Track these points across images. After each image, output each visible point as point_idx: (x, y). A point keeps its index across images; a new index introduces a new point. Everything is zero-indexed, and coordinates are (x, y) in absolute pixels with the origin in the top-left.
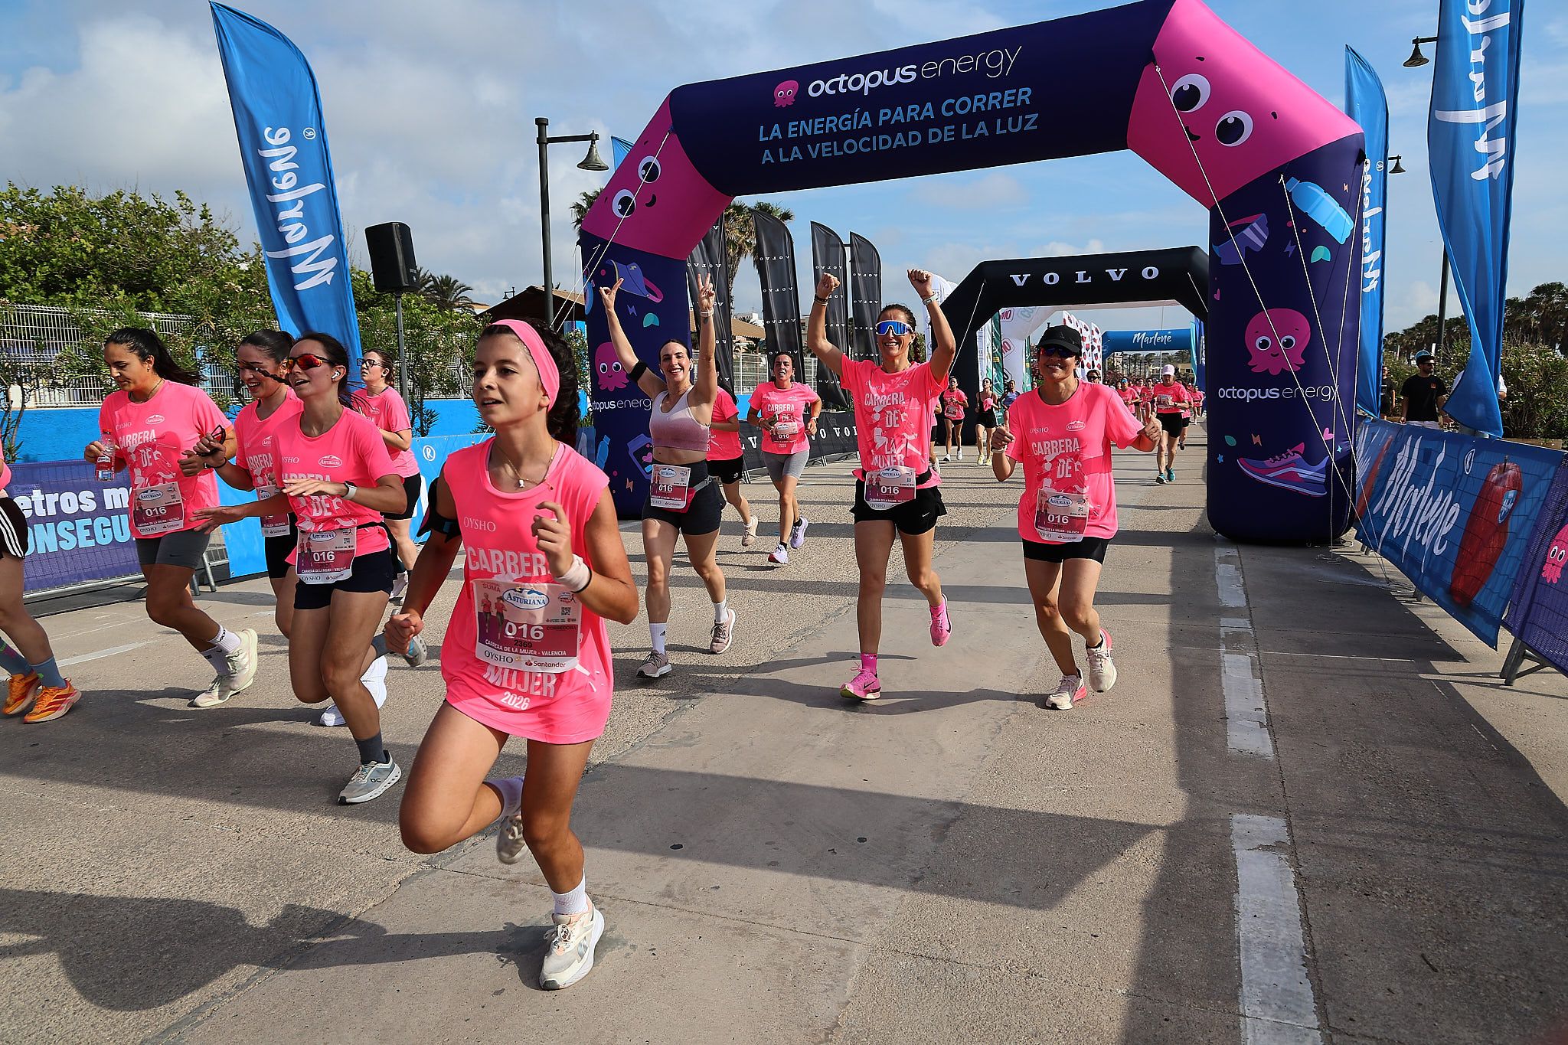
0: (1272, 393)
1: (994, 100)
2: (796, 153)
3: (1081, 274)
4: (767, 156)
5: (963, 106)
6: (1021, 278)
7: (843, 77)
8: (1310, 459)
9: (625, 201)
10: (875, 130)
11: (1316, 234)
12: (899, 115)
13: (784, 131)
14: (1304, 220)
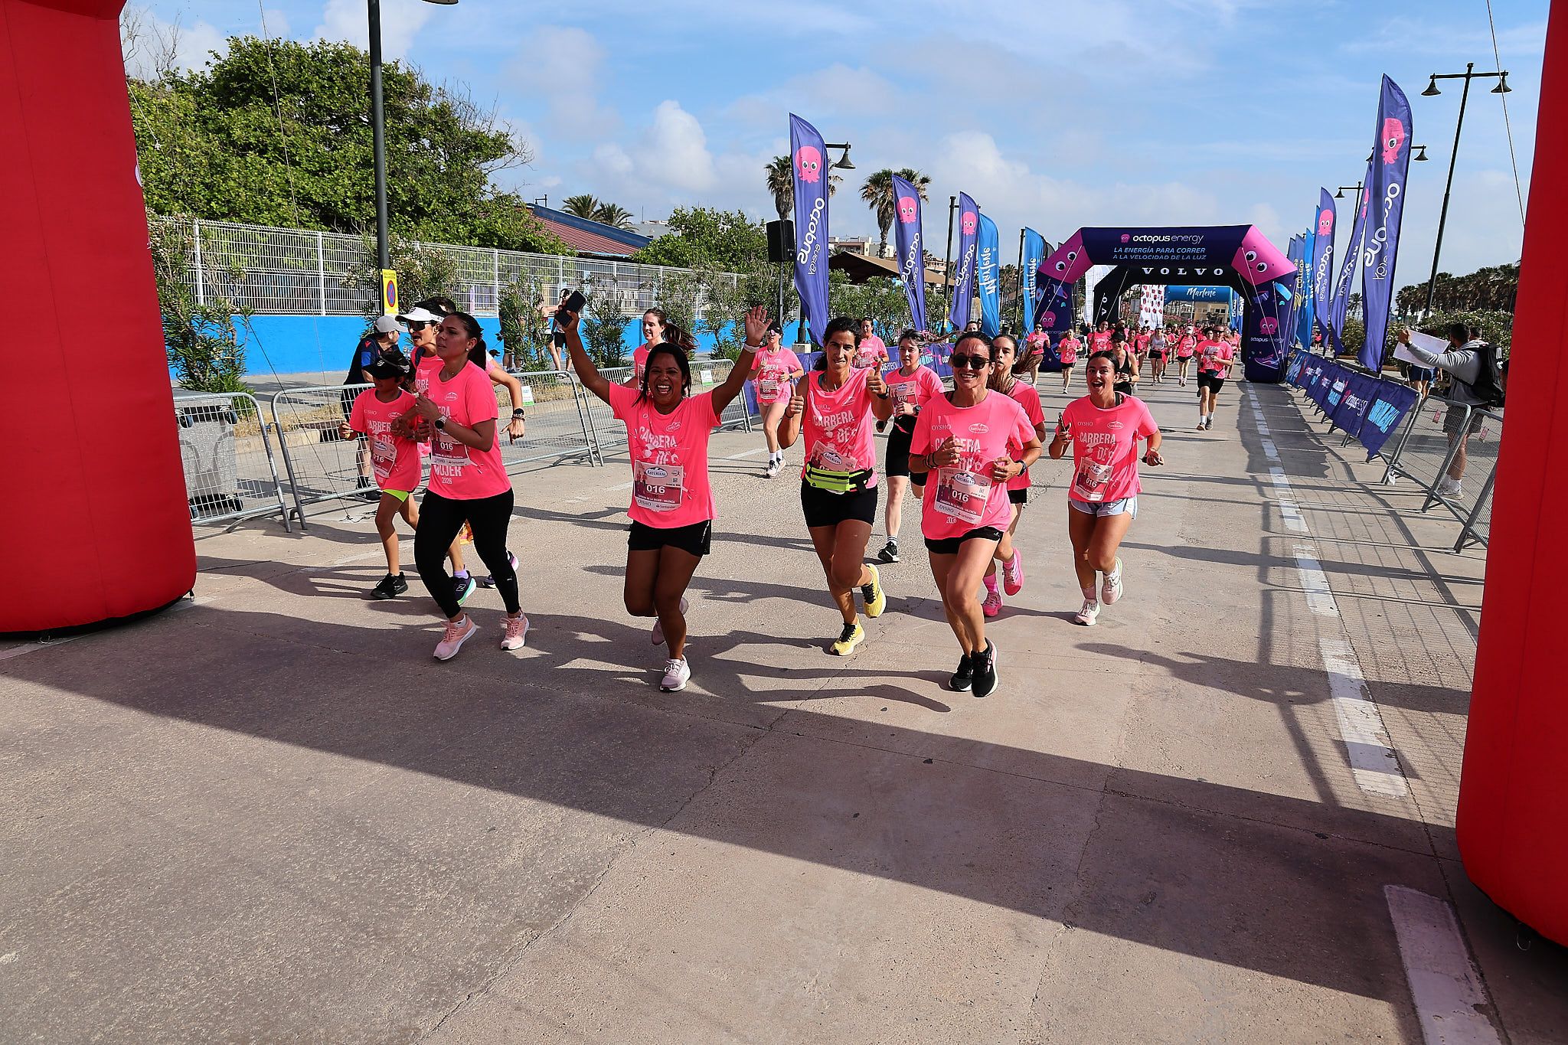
0: (1266, 340)
1: (1194, 250)
2: (1126, 257)
3: (1181, 270)
4: (1115, 257)
5: (1184, 250)
6: (1148, 270)
7: (1145, 237)
8: (1275, 359)
9: (1061, 266)
10: (1154, 254)
11: (1281, 297)
12: (1163, 250)
13: (1123, 250)
14: (1278, 293)
